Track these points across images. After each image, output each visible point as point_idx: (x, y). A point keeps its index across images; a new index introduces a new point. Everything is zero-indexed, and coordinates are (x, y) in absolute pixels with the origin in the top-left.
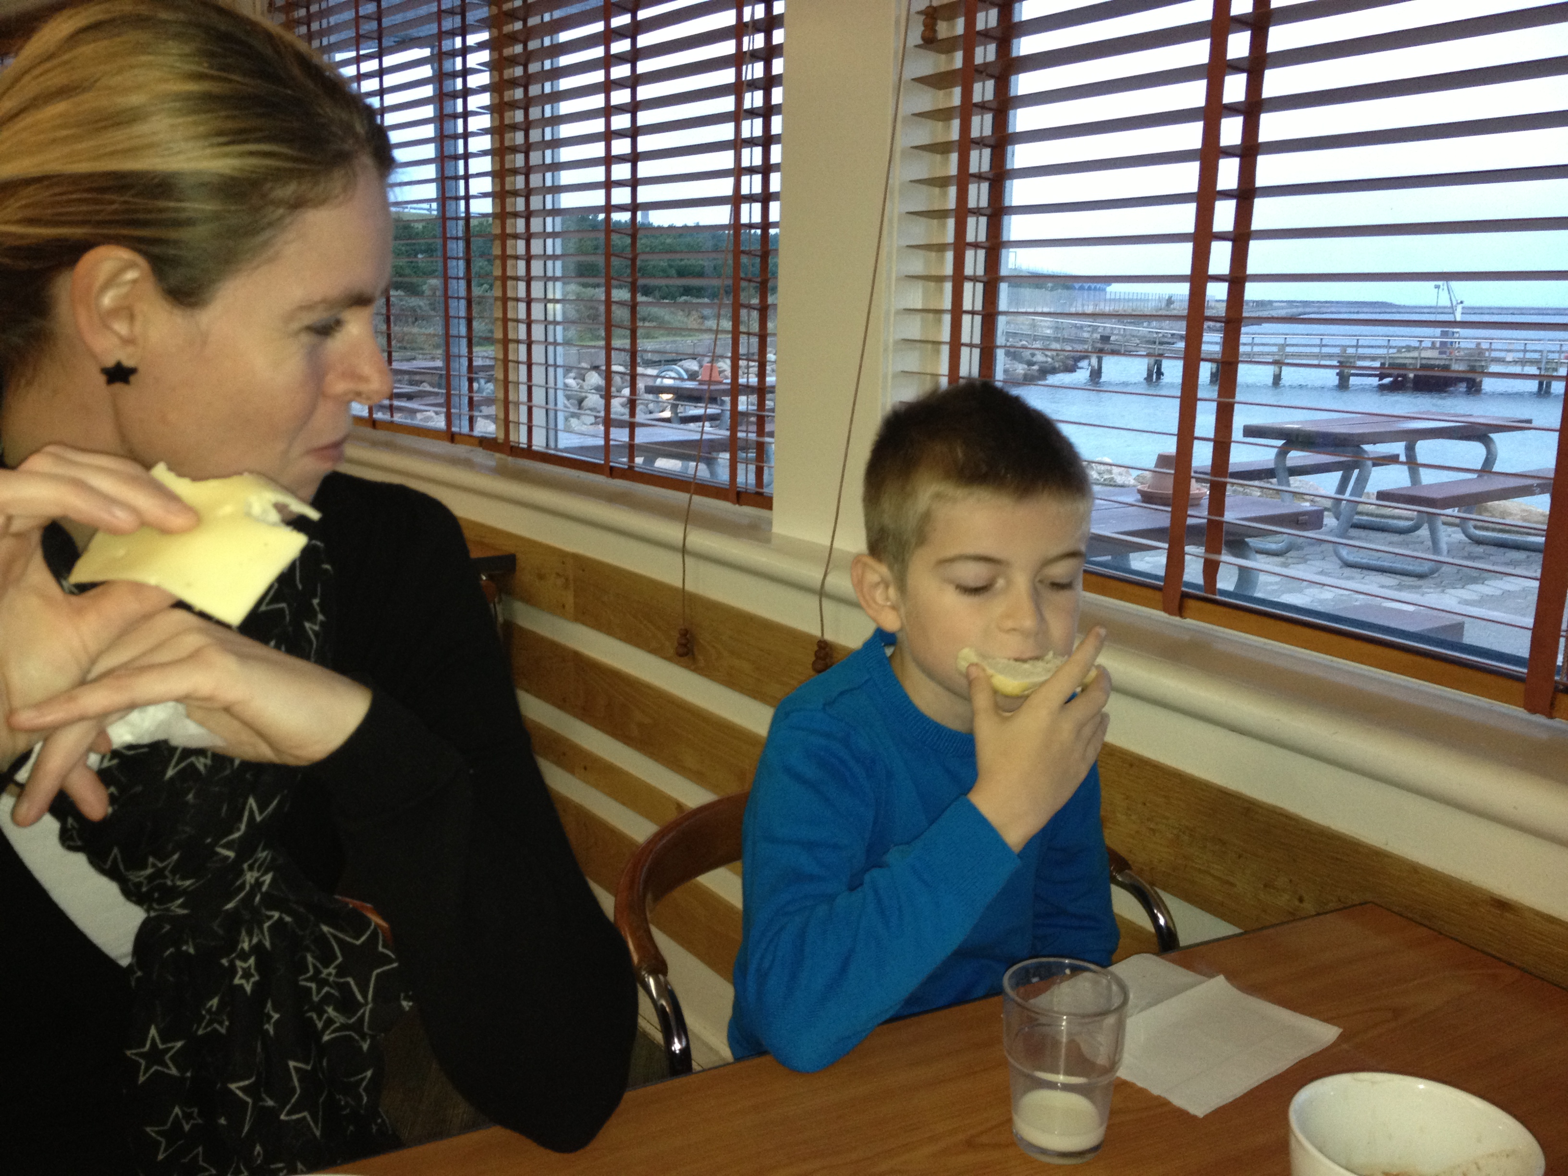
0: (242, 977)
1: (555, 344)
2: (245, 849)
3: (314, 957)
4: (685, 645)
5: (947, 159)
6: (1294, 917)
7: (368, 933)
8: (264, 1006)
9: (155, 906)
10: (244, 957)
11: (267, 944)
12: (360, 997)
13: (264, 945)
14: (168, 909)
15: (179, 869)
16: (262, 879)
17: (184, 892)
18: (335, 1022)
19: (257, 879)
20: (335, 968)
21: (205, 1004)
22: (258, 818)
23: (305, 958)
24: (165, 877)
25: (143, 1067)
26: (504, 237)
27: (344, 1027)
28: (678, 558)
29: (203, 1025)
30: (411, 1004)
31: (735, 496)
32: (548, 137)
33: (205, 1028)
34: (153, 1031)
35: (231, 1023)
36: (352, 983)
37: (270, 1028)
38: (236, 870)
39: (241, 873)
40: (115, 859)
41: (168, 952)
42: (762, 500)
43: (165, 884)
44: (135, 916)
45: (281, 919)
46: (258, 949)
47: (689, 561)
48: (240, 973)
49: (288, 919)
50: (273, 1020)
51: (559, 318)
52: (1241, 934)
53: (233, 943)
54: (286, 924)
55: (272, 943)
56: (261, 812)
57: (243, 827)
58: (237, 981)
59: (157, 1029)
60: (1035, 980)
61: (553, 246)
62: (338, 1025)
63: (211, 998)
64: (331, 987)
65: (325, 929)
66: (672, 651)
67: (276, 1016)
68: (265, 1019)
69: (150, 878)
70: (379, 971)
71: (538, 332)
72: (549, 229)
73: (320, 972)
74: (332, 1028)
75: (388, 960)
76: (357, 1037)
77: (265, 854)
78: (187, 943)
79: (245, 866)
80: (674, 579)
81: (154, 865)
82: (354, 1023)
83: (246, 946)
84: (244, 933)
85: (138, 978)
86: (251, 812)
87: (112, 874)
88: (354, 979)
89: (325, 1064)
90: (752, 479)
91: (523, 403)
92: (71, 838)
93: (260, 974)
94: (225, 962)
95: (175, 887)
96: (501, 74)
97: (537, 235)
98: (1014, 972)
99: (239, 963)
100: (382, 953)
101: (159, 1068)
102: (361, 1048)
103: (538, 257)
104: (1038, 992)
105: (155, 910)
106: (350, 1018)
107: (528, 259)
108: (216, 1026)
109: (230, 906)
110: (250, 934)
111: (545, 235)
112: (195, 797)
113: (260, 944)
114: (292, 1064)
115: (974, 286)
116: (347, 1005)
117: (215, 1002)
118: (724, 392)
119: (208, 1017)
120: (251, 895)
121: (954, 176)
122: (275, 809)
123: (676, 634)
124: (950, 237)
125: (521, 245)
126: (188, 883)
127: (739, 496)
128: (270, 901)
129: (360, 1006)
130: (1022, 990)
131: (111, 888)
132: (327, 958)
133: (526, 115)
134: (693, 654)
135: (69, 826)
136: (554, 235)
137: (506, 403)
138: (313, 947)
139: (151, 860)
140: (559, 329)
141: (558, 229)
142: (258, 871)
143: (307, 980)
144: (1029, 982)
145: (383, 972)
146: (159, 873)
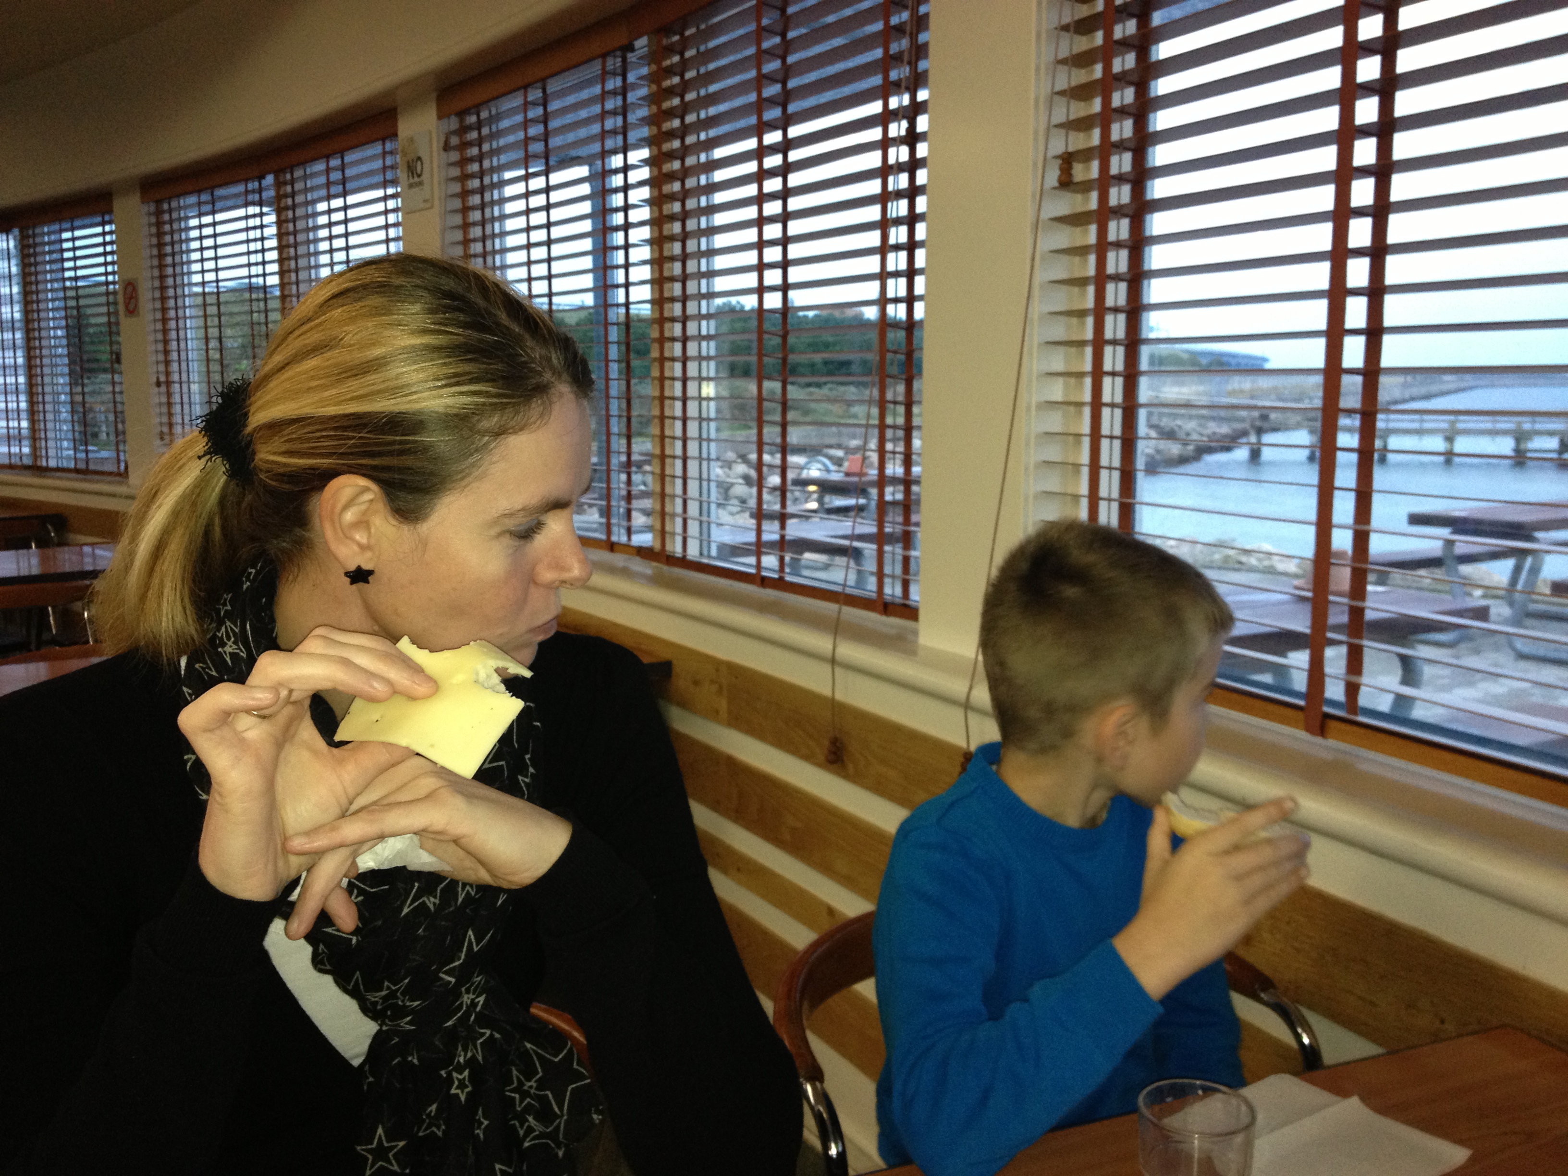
0: (457, 1088)
1: (709, 440)
2: (464, 975)
3: (517, 1070)
4: (835, 753)
5: (1086, 261)
6: (1436, 1038)
7: (565, 1051)
8: (476, 1113)
9: (387, 1021)
10: (460, 1069)
11: (480, 1058)
12: (556, 1109)
13: (477, 1060)
14: (398, 1025)
15: (411, 992)
16: (477, 1000)
17: (413, 1011)
18: (534, 1131)
19: (473, 1000)
20: (536, 1082)
21: (426, 1110)
22: (476, 949)
23: (511, 1071)
24: (398, 998)
25: (370, 1162)
26: (662, 340)
27: (542, 1136)
28: (827, 668)
29: (424, 1127)
30: (600, 1117)
31: (881, 608)
32: (703, 247)
33: (426, 1129)
34: (380, 1131)
35: (447, 1127)
36: (550, 1096)
37: (479, 1132)
38: (455, 993)
39: (460, 995)
40: (357, 980)
41: (396, 1061)
42: (909, 611)
43: (397, 1003)
44: (371, 1027)
45: (491, 1035)
46: (471, 1063)
47: (838, 671)
48: (456, 1083)
49: (497, 1036)
50: (483, 1127)
51: (713, 415)
52: (1383, 1055)
53: (453, 1056)
54: (496, 1039)
55: (483, 1058)
56: (477, 945)
57: (463, 957)
58: (453, 1091)
59: (383, 1128)
60: (1169, 1099)
61: (709, 348)
62: (537, 1133)
63: (430, 1105)
64: (532, 1099)
65: (528, 1045)
66: (821, 758)
67: (486, 1123)
68: (476, 1125)
69: (385, 998)
70: (574, 1086)
71: (693, 429)
72: (704, 332)
73: (524, 1085)
74: (532, 1136)
75: (580, 1077)
76: (553, 1145)
77: (479, 979)
78: (412, 1055)
79: (463, 989)
80: (825, 690)
81: (388, 988)
82: (551, 1132)
83: (462, 1060)
84: (460, 1048)
85: (370, 1083)
86: (470, 943)
87: (353, 993)
88: (552, 1093)
89: (525, 1168)
90: (898, 591)
91: (678, 496)
92: (322, 962)
93: (473, 1086)
94: (443, 1073)
95: (404, 1006)
96: (660, 169)
97: (693, 338)
98: (1147, 1093)
99: (455, 1075)
100: (577, 1070)
101: (384, 1164)
102: (557, 1154)
103: (693, 358)
104: (1172, 1111)
105: (387, 1025)
106: (547, 1127)
107: (685, 360)
108: (434, 1129)
109: (450, 1023)
110: (465, 1050)
111: (700, 338)
112: (424, 931)
113: (474, 1057)
114: (498, 1166)
115: (1112, 411)
116: (545, 1115)
117: (434, 1107)
118: (871, 484)
119: (427, 1121)
120: (467, 1014)
121: (1091, 277)
122: (489, 941)
123: (826, 743)
124: (1089, 335)
125: (678, 347)
126: (416, 1004)
127: (886, 607)
128: (484, 1020)
129: (556, 1116)
130: (1157, 1108)
131: (350, 1005)
132: (529, 1073)
133: (684, 226)
134: (842, 761)
135: (320, 951)
136: (708, 338)
137: (663, 495)
138: (518, 1062)
139: (386, 983)
140: (713, 425)
141: (712, 332)
142: (474, 994)
143: (511, 1091)
144: (1162, 1100)
145: (577, 1087)
146: (392, 995)
